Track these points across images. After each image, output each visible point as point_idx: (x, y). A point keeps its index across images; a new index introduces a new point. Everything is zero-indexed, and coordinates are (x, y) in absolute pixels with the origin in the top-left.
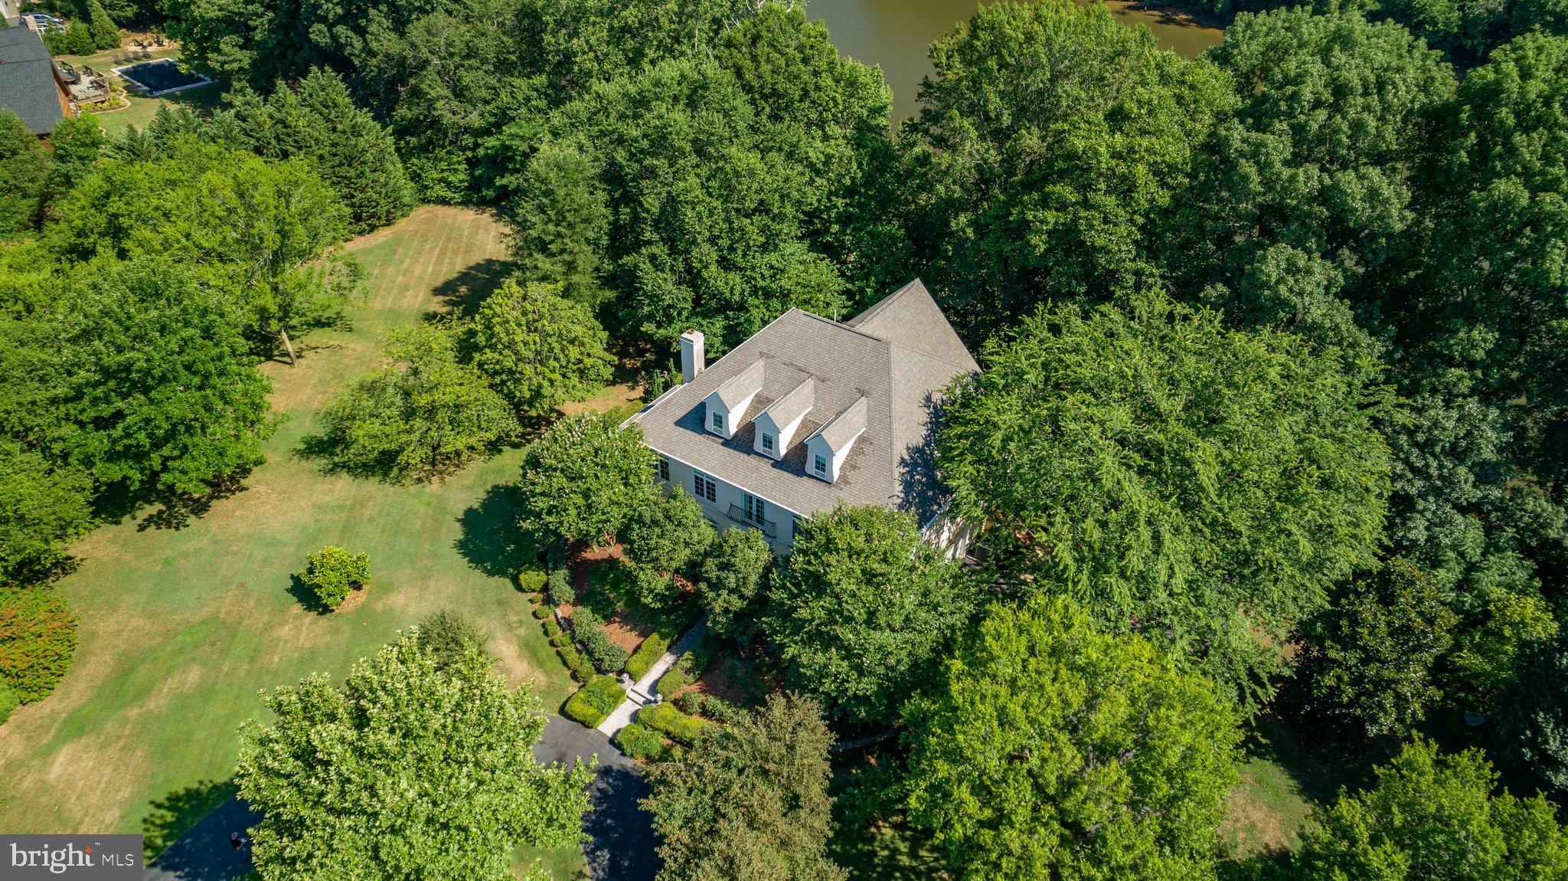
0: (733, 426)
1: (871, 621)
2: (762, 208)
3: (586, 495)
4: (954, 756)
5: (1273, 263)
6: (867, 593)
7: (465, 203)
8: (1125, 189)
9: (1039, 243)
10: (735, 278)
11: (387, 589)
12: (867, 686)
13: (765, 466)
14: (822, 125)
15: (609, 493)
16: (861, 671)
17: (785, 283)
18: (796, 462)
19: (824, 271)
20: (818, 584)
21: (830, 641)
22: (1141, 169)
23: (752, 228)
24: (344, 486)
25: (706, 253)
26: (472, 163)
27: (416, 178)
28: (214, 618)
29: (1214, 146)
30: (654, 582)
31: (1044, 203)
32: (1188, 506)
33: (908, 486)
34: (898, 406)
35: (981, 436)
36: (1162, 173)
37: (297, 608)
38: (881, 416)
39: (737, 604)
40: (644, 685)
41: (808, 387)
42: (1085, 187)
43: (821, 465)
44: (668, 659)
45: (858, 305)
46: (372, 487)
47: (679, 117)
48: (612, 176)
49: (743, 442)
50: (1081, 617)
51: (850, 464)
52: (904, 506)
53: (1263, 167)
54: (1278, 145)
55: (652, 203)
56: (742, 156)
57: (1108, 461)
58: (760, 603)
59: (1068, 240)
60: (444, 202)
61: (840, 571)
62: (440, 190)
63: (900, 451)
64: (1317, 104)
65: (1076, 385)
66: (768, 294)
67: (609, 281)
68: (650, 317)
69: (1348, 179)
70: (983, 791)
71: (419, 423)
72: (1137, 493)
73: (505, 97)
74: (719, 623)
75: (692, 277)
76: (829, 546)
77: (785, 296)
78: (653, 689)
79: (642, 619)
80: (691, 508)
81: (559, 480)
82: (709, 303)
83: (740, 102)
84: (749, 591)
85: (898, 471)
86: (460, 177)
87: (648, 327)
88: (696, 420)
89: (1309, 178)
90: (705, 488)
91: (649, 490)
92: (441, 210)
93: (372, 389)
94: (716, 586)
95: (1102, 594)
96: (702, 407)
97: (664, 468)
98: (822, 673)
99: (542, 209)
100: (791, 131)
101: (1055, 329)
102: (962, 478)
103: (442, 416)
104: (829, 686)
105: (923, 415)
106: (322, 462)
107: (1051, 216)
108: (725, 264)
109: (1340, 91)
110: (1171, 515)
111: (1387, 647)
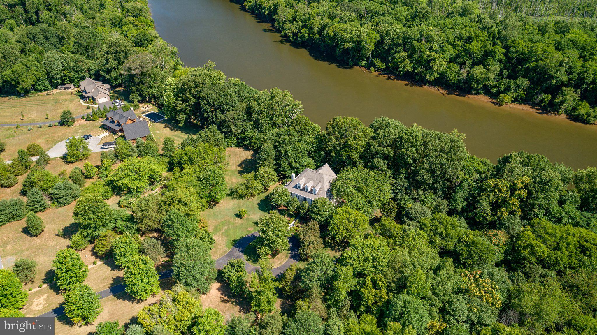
0: (301, 188)
1: (323, 211)
2: (301, 152)
3: (281, 198)
4: (335, 224)
5: (375, 160)
6: (323, 207)
7: (237, 147)
8: (356, 149)
9: (344, 157)
10: (297, 164)
11: (249, 215)
12: (323, 219)
13: (307, 193)
14: (309, 135)
15: (285, 198)
16: (322, 218)
17: (305, 164)
18: (311, 192)
19: (312, 161)
20: (316, 207)
21: (318, 214)
22: (358, 147)
23: (300, 155)
24: (236, 201)
25: (292, 160)
26: (238, 139)
27: (226, 142)
28: (225, 220)
29: (368, 144)
30: (292, 210)
31: (345, 151)
32: (362, 194)
33: (327, 194)
34: (325, 183)
35: (336, 187)
36: (362, 147)
37: (237, 218)
38: (323, 185)
39: (305, 211)
40: (292, 224)
41: (312, 181)
42: (351, 149)
43: (315, 192)
44: (294, 221)
45: (317, 168)
46: (241, 200)
47: (287, 137)
48: (275, 147)
49: (303, 190)
50: (349, 208)
51: (319, 192)
52: (327, 197)
53: (374, 147)
54: (376, 144)
55: (283, 152)
56: (297, 144)
57: (351, 188)
58: (308, 210)
59: (348, 157)
60: (232, 147)
61: (319, 205)
62: (231, 144)
63: (326, 189)
64: (382, 137)
65: (348, 179)
66: (302, 166)
67: (275, 165)
68: (283, 171)
69: (385, 149)
70: (338, 227)
71: (249, 190)
72: (355, 192)
73: (245, 127)
74: (302, 215)
75: (289, 164)
76: (317, 202)
77: (305, 166)
78: (293, 225)
79: (290, 216)
80: (297, 199)
81: (277, 196)
82: (293, 168)
83: (296, 134)
84: (306, 210)
85: (326, 192)
86: (235, 142)
87: (282, 172)
88: (296, 187)
89: (380, 149)
90: (298, 197)
91: (290, 197)
92: (232, 148)
93: (241, 185)
94: (302, 209)
95: (351, 205)
96: (297, 185)
97: (291, 194)
98: (317, 218)
99: (265, 154)
100: (304, 137)
101: (347, 171)
102: (334, 193)
103: (254, 188)
104: (318, 220)
105: (329, 184)
106: (230, 197)
107: (346, 153)
108: (295, 162)
109: (384, 136)
110: (360, 195)
111: (389, 211)
